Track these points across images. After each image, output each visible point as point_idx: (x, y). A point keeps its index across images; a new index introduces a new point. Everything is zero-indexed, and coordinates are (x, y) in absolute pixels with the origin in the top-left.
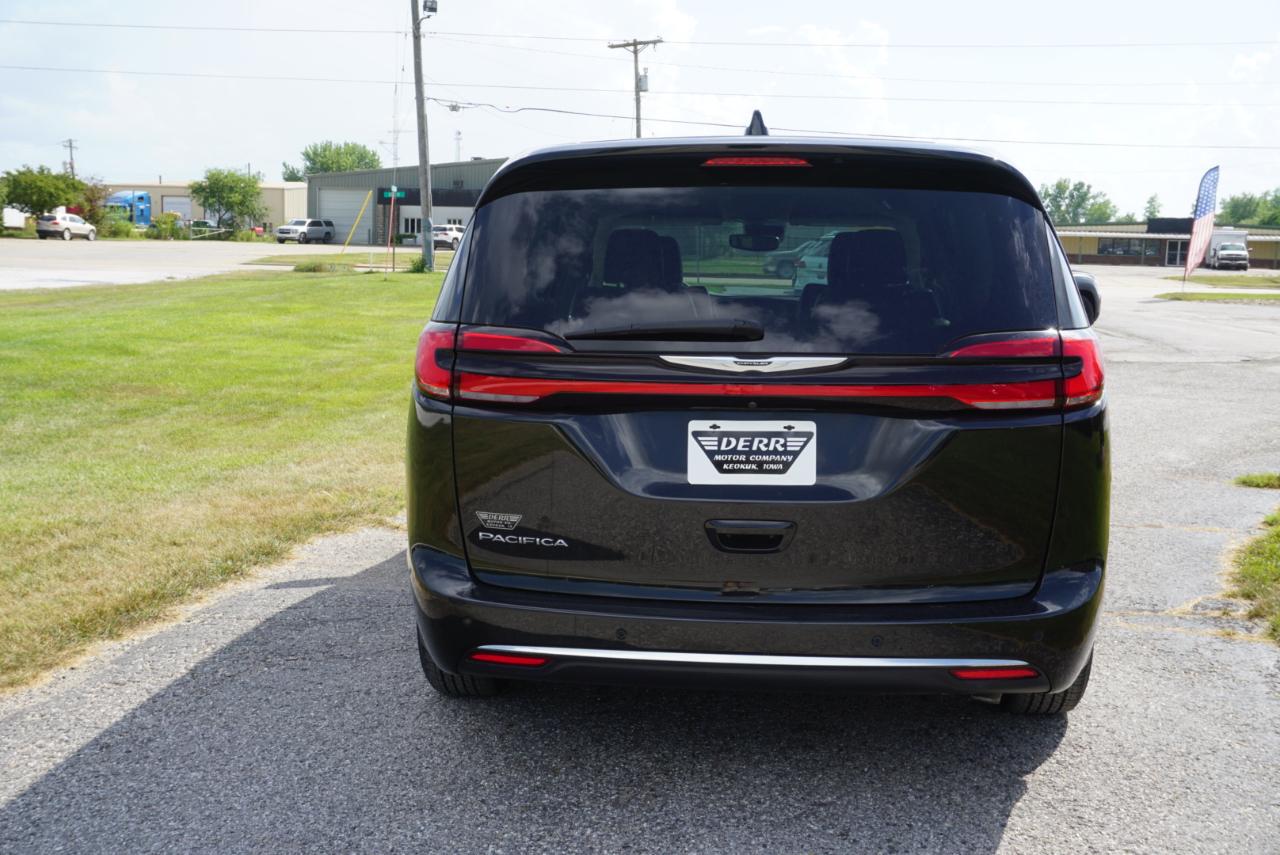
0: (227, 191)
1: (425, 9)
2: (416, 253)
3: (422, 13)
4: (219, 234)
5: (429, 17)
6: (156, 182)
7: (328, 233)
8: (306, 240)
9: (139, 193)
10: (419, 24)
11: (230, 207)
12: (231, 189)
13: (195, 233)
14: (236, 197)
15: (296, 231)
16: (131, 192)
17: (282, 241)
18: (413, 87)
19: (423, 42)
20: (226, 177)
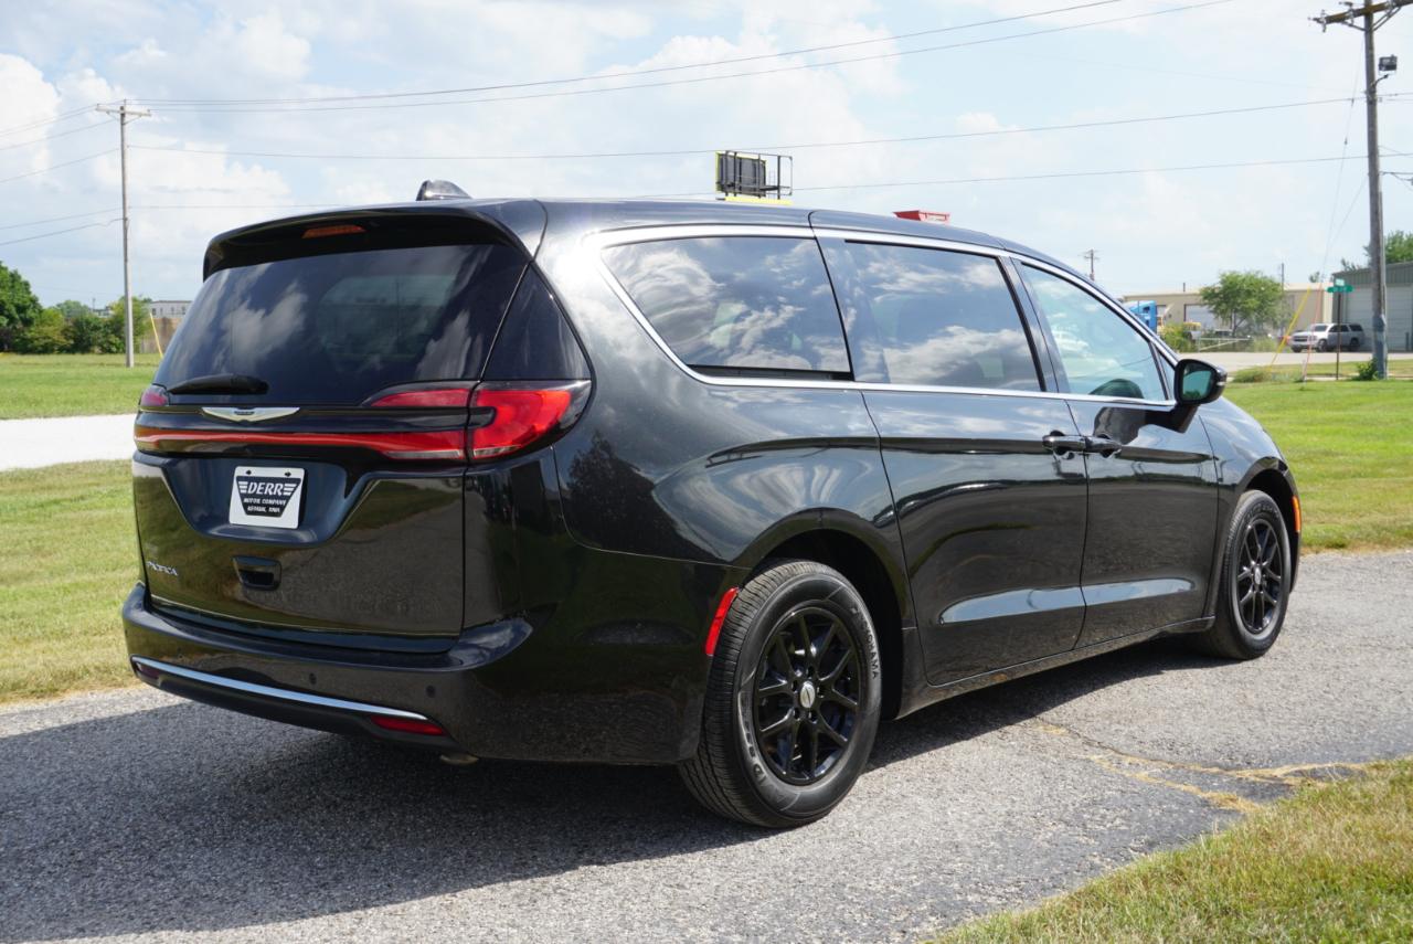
0: (1243, 296)
1: (1380, 69)
2: (1365, 358)
3: (1378, 74)
4: (1234, 344)
5: (1386, 76)
6: (1179, 290)
7: (1355, 339)
8: (1326, 347)
9: (1144, 303)
10: (1374, 86)
11: (1246, 314)
12: (1249, 293)
13: (1206, 343)
14: (1253, 302)
15: (1315, 338)
16: (1136, 302)
17: (1297, 350)
18: (1366, 162)
19: (1380, 107)
20: (1244, 280)
